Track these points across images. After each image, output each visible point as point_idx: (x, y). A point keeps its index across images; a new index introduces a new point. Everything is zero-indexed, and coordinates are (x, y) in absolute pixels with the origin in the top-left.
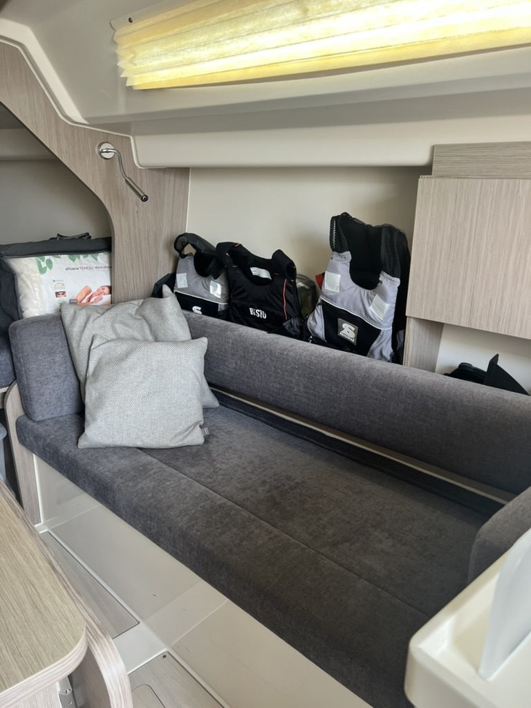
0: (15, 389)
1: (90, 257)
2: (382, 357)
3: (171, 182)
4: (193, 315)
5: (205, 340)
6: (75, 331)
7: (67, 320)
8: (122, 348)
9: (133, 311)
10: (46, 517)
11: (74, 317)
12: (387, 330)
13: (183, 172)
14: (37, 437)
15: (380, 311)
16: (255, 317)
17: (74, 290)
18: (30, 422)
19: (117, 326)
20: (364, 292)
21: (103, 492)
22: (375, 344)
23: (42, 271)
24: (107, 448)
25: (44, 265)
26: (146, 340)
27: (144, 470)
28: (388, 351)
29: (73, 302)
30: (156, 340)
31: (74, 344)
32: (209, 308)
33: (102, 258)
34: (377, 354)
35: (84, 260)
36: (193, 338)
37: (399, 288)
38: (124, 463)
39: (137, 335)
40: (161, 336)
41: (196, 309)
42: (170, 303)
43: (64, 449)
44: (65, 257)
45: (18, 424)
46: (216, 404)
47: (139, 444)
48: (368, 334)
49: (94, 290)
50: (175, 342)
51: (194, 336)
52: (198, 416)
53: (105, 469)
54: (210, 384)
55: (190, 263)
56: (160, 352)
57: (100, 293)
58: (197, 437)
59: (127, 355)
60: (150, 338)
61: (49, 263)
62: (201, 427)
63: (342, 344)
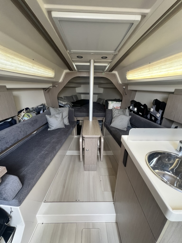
0: (105, 118)
1: (119, 102)
2: (158, 124)
3: (133, 92)
4: (131, 112)
5: (131, 116)
6: (113, 111)
7: (113, 110)
8: (118, 115)
9: (122, 110)
10: (105, 136)
11: (114, 110)
12: (159, 119)
13: (136, 91)
14: (105, 124)
15: (158, 115)
16: (140, 114)
17: (115, 106)
18: (105, 122)
19: (119, 112)
20: (157, 112)
21: (111, 132)
22: (157, 121)
23: (112, 103)
24: (113, 127)
25: (112, 102)
26: (122, 115)
27: (116, 131)
28: (159, 122)
29: (114, 108)
30: (124, 115)
31: (113, 113)
32: (134, 112)
33: (120, 103)
34: (157, 123)
35: (118, 103)
36: (129, 115)
37: (162, 112)
38: (114, 129)
39: (121, 114)
40: (125, 114)
41: (132, 112)
42: (127, 110)
43: (108, 126)
44: (115, 102)
45: (104, 122)
46: (131, 126)
47: (117, 128)
48: (156, 119)
49: (118, 107)
50: (126, 115)
51: (130, 115)
52: (126, 126)
53: (112, 129)
54: (130, 123)
55: (133, 105)
56: (123, 116)
57: (119, 107)
58: (125, 130)
59: (119, 116)
60: (123, 114)
61: (113, 102)
62: (127, 128)
63: (152, 120)
